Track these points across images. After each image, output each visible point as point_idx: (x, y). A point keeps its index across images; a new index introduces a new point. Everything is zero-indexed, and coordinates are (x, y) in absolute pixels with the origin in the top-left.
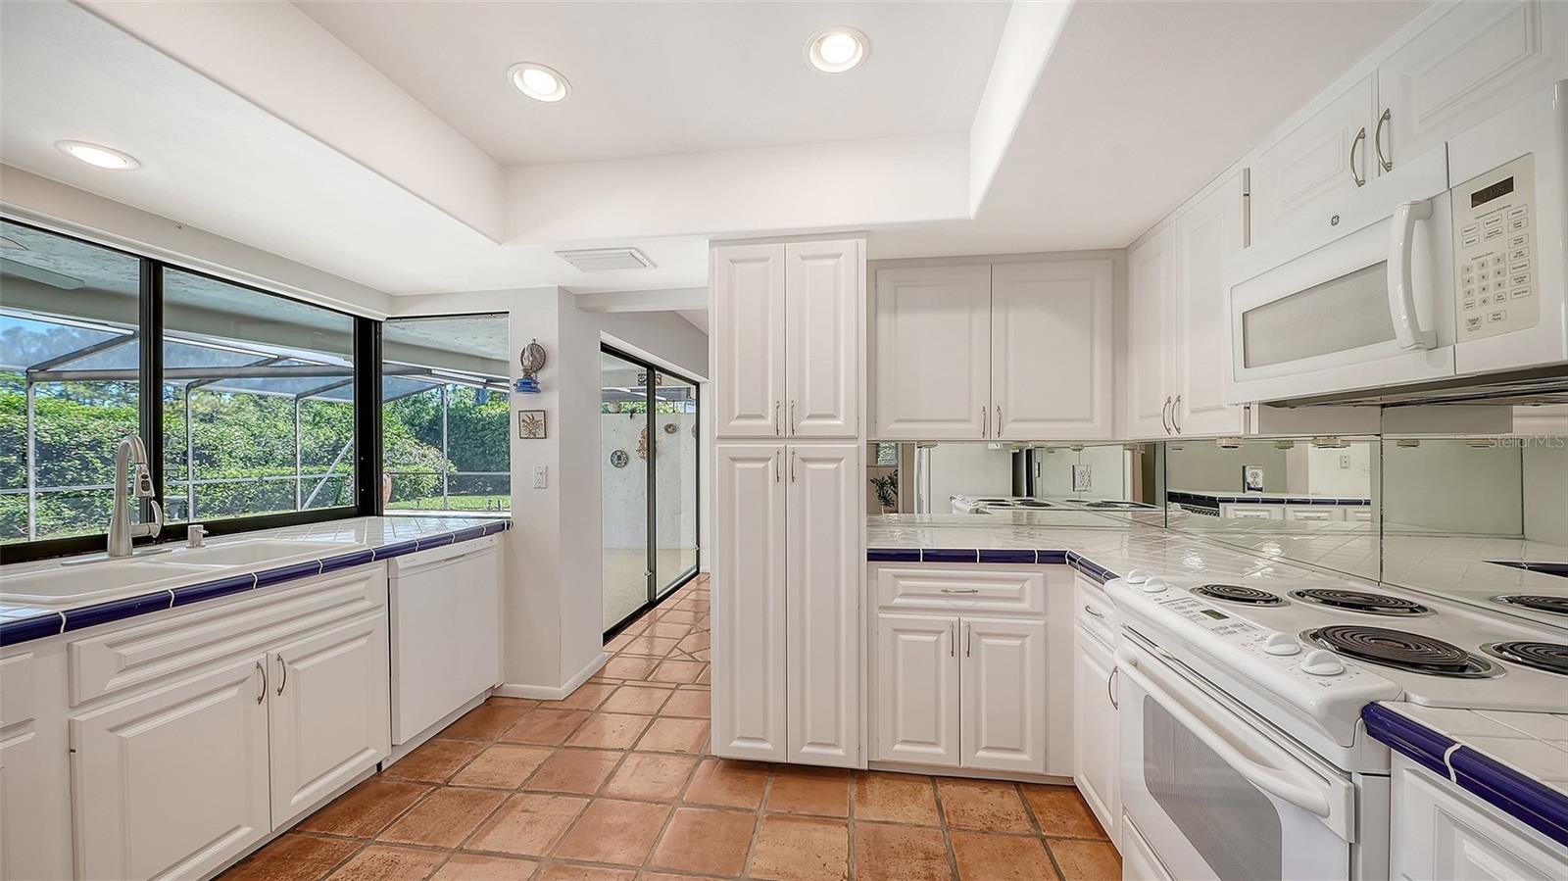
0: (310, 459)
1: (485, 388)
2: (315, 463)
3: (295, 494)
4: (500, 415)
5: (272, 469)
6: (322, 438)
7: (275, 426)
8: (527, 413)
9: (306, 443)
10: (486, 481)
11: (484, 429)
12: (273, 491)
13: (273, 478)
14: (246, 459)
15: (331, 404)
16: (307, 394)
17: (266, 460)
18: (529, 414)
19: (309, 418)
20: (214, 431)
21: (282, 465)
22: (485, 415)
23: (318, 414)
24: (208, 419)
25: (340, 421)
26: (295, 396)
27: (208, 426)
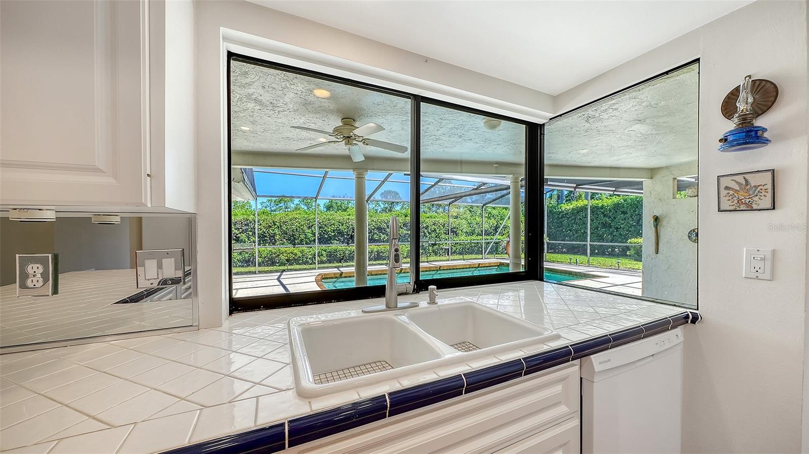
0: (488, 233)
1: (575, 190)
2: (488, 235)
3: (482, 247)
4: (573, 209)
5: (474, 237)
6: (491, 224)
7: (476, 219)
8: (737, 178)
9: (486, 226)
10: (564, 246)
11: (563, 217)
12: (475, 246)
13: (475, 241)
14: (466, 233)
15: (494, 208)
16: (487, 204)
17: (472, 233)
18: (740, 179)
19: (487, 215)
20: (458, 221)
21: (477, 236)
22: (563, 210)
23: (490, 213)
24: (456, 217)
25: (498, 216)
26: (482, 205)
27: (455, 220)
